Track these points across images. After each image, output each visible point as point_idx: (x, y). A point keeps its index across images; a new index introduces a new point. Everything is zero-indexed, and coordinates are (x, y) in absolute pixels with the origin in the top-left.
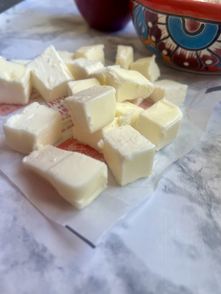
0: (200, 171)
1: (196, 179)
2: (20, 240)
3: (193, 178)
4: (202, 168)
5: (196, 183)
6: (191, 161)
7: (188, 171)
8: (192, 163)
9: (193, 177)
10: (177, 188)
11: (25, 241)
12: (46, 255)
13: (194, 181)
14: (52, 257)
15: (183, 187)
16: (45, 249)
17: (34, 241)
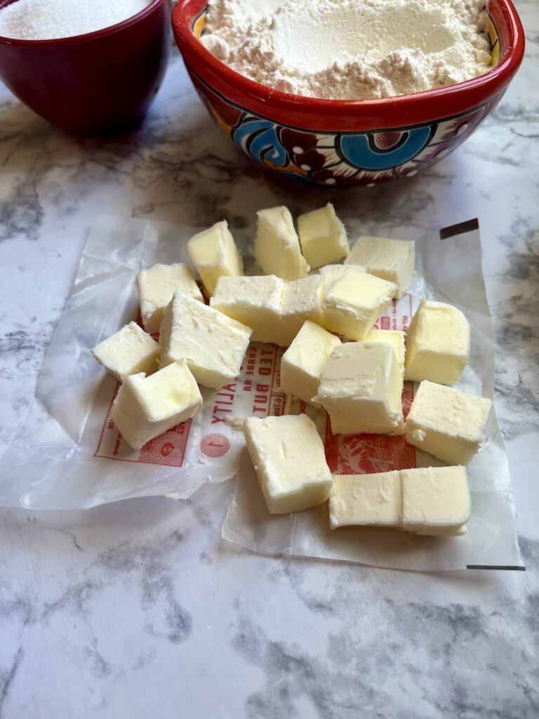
0: (521, 382)
1: (524, 397)
2: (424, 620)
3: (521, 398)
4: (519, 375)
5: (529, 403)
6: (500, 372)
7: (509, 391)
8: (503, 375)
9: (520, 396)
10: (516, 426)
11: (429, 616)
12: (467, 612)
13: (525, 402)
14: (474, 609)
15: (520, 419)
16: (459, 608)
17: (439, 608)
